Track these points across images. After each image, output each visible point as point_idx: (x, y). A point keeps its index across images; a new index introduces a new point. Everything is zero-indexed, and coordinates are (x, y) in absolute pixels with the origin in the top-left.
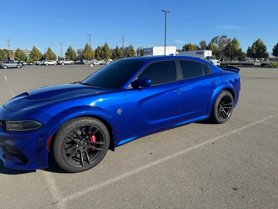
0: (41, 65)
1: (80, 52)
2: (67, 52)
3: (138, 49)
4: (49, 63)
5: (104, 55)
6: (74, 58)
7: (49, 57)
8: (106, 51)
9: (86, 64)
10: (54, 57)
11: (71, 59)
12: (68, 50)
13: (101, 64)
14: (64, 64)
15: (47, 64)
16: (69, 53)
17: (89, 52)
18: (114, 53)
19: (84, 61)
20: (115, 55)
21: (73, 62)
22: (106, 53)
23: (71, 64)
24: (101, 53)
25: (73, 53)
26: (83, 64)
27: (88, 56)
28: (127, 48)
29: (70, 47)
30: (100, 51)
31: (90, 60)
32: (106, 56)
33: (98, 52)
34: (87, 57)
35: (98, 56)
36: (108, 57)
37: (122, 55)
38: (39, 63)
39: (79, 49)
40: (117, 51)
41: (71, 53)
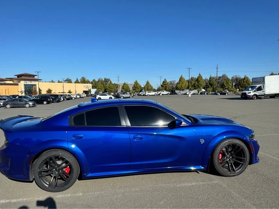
0: (143, 95)
1: (172, 83)
2: (162, 84)
3: (233, 77)
4: (150, 94)
5: (197, 86)
6: (168, 89)
7: (147, 89)
8: (200, 81)
9: (179, 94)
10: (151, 88)
11: (166, 90)
12: (164, 82)
13: (194, 94)
14: (162, 95)
15: (148, 95)
16: (164, 85)
17: (183, 83)
18: (208, 83)
19: (176, 91)
20: (209, 85)
21: (169, 92)
22: (200, 83)
23: (167, 94)
24: (194, 84)
25: (167, 84)
26: (176, 94)
27: (182, 87)
28: (219, 77)
29: (165, 80)
30: (193, 82)
31: (183, 90)
32: (199, 86)
33: (191, 83)
34: (180, 88)
35: (190, 87)
36: (201, 87)
37: (215, 85)
38: (141, 94)
39: (171, 81)
40: (211, 81)
41: (165, 85)
